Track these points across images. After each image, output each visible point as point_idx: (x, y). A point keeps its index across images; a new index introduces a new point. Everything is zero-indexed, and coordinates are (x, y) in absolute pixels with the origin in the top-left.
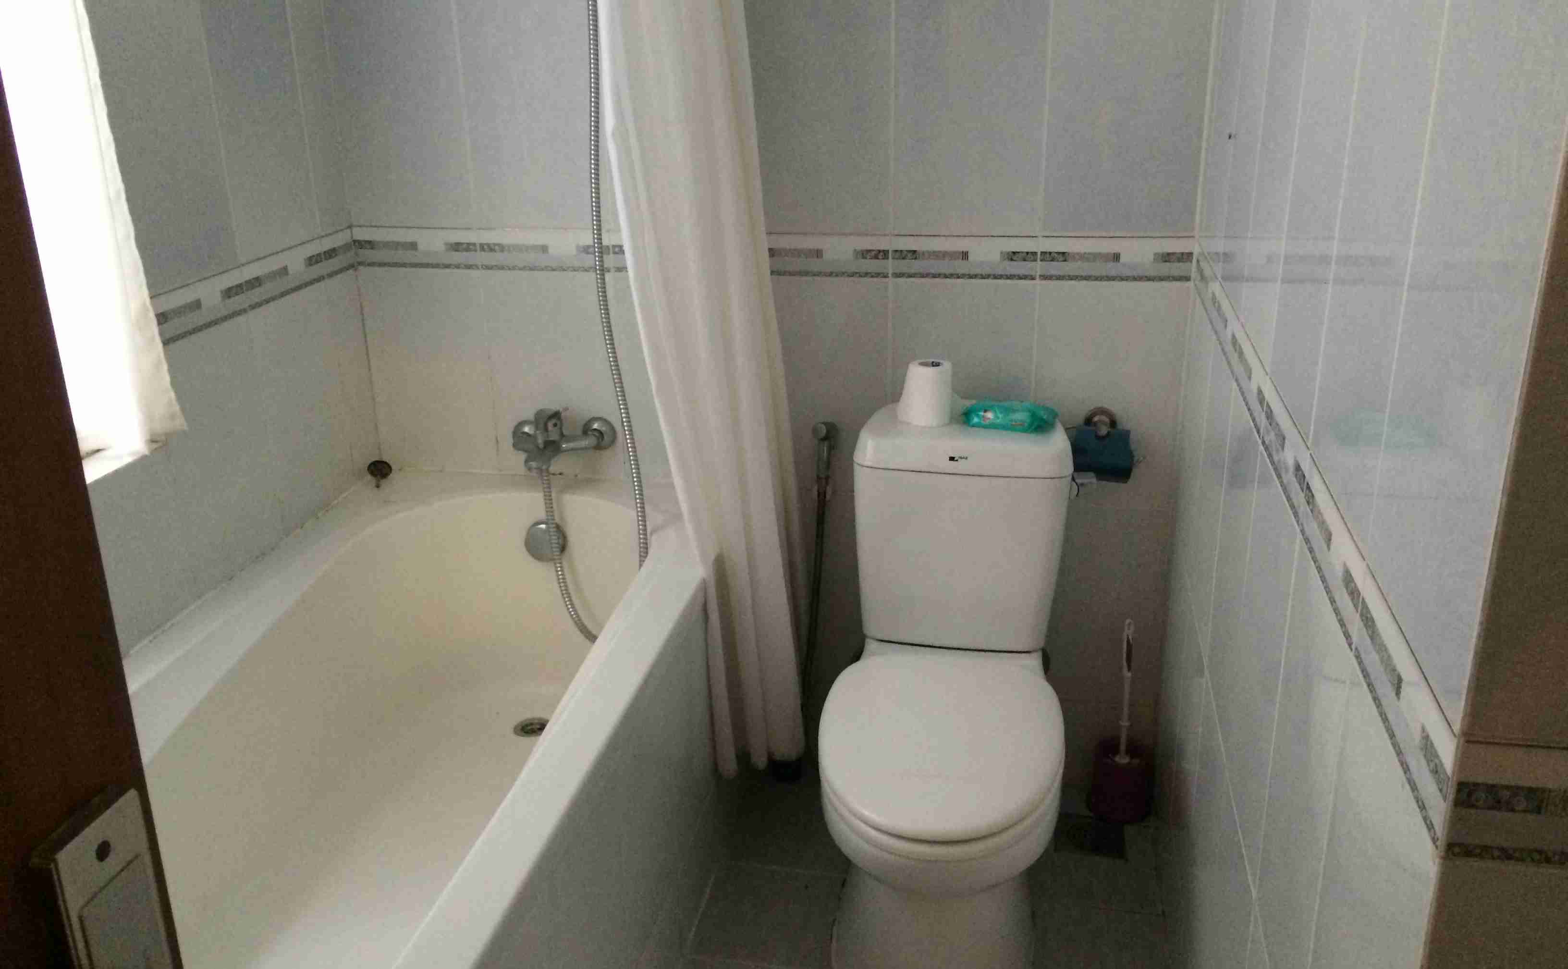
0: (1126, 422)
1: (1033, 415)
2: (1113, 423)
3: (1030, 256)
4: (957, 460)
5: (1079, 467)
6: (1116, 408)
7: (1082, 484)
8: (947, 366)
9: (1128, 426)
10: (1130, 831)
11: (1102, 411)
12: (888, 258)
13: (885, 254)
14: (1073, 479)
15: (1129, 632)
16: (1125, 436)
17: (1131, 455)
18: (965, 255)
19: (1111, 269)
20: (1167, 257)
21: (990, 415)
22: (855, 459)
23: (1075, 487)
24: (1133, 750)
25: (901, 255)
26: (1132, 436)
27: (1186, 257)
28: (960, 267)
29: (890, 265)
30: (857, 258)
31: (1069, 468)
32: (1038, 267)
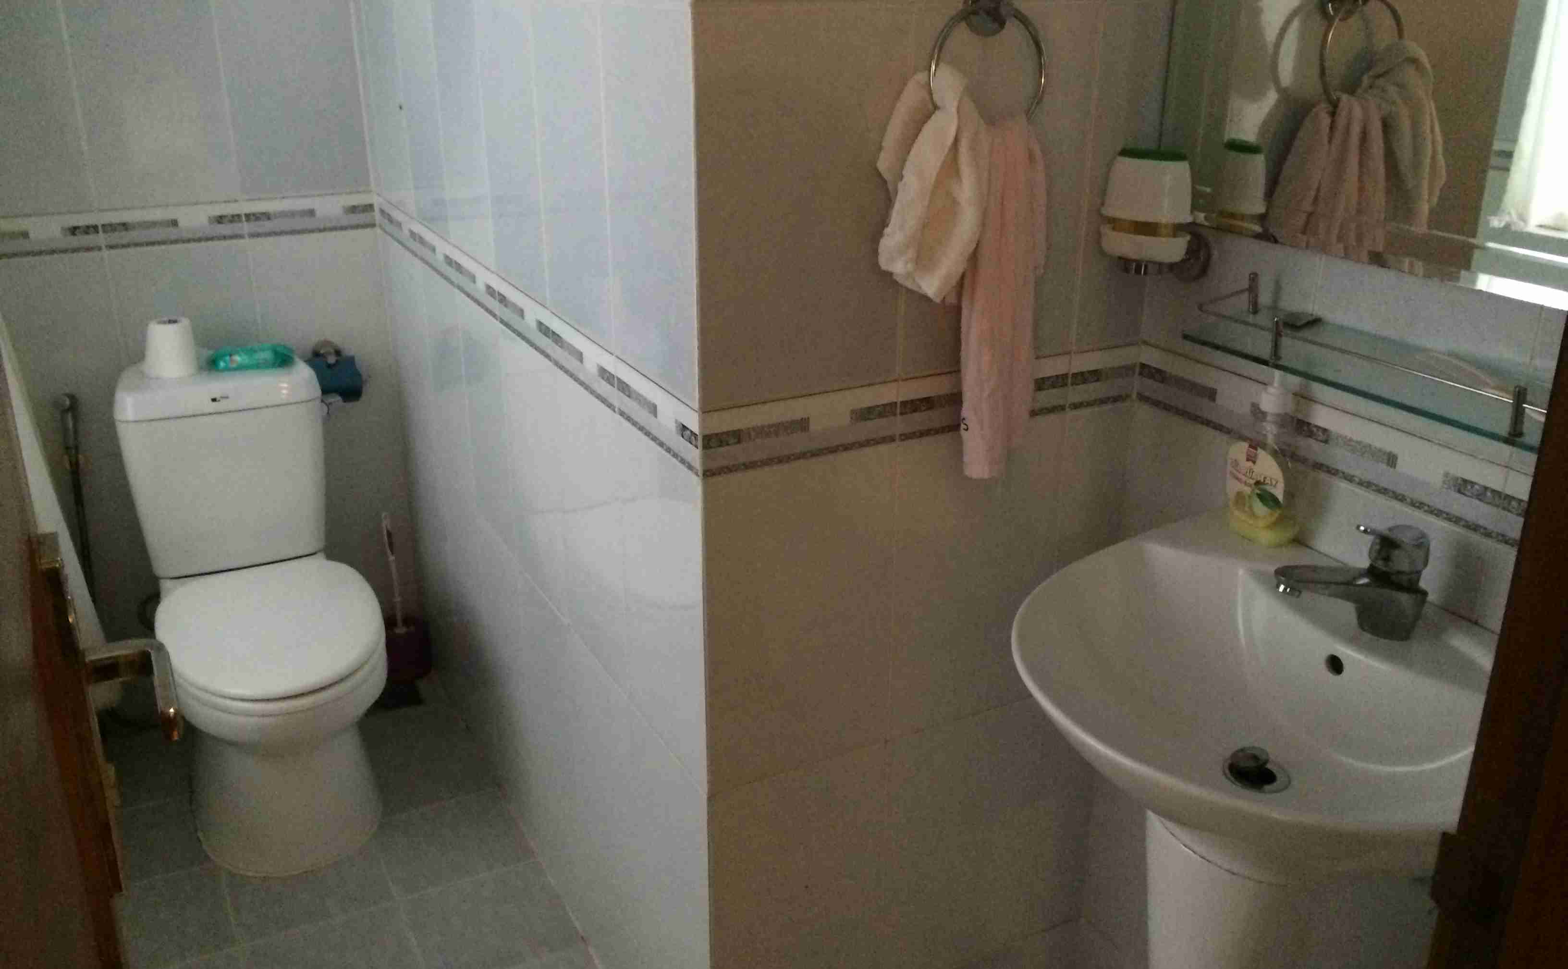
0: (350, 349)
1: (276, 353)
2: (338, 353)
3: (235, 218)
4: (219, 401)
5: (326, 391)
6: (337, 340)
7: (331, 403)
8: (185, 322)
9: (351, 353)
10: (422, 685)
11: (327, 343)
12: (98, 233)
13: (95, 228)
14: (322, 401)
15: (386, 524)
16: (351, 360)
17: (359, 375)
18: (174, 223)
19: (308, 223)
20: (353, 209)
21: (237, 358)
22: (115, 417)
23: (325, 408)
24: (406, 621)
25: (110, 228)
26: (356, 359)
27: (369, 208)
28: (172, 233)
29: (101, 239)
30: (65, 235)
31: (318, 392)
32: (246, 227)
